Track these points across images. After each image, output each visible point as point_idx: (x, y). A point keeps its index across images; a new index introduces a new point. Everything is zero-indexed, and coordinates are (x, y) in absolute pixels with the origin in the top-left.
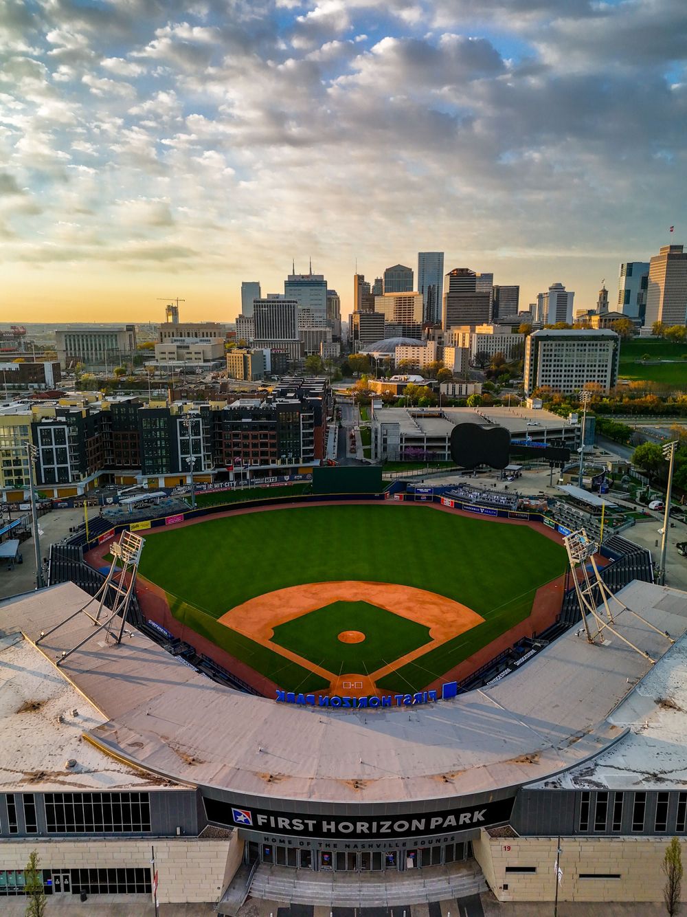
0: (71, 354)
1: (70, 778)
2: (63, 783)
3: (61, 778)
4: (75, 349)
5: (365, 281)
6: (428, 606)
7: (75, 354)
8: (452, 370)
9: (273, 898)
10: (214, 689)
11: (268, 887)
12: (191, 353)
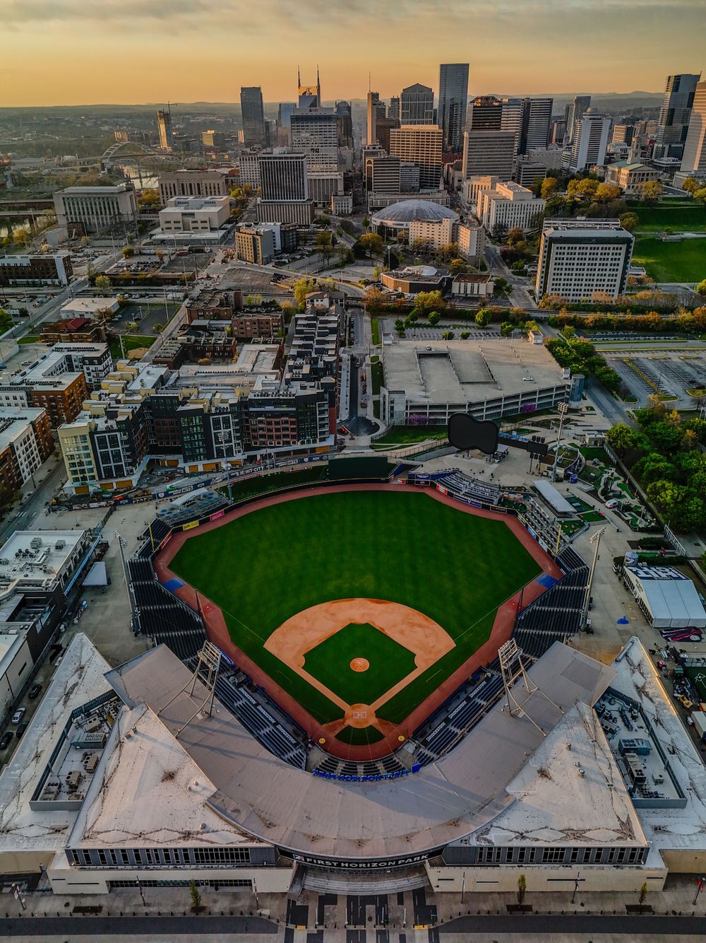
0: (72, 218)
1: (205, 836)
2: (202, 840)
3: (199, 836)
4: (75, 213)
5: (380, 99)
6: (417, 629)
7: (76, 218)
8: (467, 252)
9: (316, 889)
10: (275, 762)
11: (312, 884)
12: (196, 222)
